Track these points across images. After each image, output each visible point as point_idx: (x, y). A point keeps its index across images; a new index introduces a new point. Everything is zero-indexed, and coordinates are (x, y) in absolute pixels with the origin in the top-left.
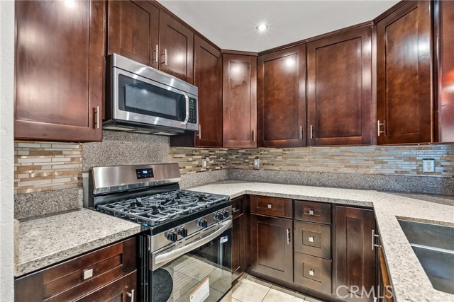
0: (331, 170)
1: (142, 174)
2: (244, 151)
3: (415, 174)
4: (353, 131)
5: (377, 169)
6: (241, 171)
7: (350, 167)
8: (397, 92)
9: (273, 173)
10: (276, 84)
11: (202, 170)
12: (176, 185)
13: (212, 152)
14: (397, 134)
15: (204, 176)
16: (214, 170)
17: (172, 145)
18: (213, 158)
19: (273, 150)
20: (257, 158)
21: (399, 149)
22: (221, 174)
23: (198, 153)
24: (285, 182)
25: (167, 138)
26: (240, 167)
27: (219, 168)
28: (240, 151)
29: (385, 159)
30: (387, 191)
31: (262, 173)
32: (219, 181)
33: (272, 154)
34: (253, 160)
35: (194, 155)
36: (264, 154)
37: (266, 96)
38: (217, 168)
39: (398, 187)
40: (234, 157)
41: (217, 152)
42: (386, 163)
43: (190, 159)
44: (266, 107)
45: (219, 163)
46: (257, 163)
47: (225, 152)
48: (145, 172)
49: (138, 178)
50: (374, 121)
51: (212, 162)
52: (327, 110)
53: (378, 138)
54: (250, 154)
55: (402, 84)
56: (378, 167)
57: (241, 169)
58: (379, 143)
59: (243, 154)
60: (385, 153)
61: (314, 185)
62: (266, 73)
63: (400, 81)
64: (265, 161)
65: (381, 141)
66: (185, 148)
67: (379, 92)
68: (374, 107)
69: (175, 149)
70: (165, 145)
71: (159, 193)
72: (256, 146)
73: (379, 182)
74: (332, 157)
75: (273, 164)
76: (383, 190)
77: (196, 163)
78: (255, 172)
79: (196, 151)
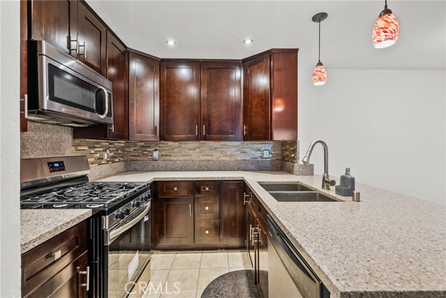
0: (215, 158)
1: (53, 167)
2: (142, 144)
3: (260, 159)
4: (230, 131)
5: (242, 157)
6: (140, 162)
7: (226, 156)
8: (254, 109)
9: (171, 163)
10: (177, 89)
11: (103, 162)
12: (85, 178)
13: (112, 144)
14: (254, 135)
15: (105, 168)
16: (114, 162)
17: (75, 137)
18: (113, 151)
19: (170, 143)
20: (156, 150)
21: (253, 144)
22: (119, 166)
23: (99, 146)
24: (181, 170)
25: (70, 129)
26: (138, 158)
27: (117, 160)
28: (138, 144)
29: (246, 150)
30: (247, 170)
31: (161, 163)
32: (119, 173)
33: (170, 146)
34: (152, 152)
35: (96, 147)
36: (163, 147)
37: (168, 97)
38: (116, 160)
39: (253, 167)
40: (132, 149)
41: (116, 144)
42: (246, 152)
43: (93, 152)
44: (168, 106)
45: (118, 155)
46: (156, 154)
47: (123, 145)
48: (57, 165)
49: (51, 171)
50: (242, 125)
51: (112, 154)
52: (214, 115)
53: (244, 136)
54: (149, 147)
55: (257, 105)
56: (242, 155)
57: (139, 160)
58: (244, 140)
59: (142, 147)
60: (246, 146)
61: (204, 170)
62: (168, 78)
63: (255, 102)
64: (164, 153)
65: (245, 139)
66: (88, 140)
67: (244, 107)
68: (241, 116)
69: (77, 141)
70: (67, 136)
71: (73, 186)
72: (158, 140)
73: (243, 166)
74: (215, 149)
75: (170, 156)
76: (245, 170)
77: (98, 155)
78: (154, 163)
79: (98, 144)
